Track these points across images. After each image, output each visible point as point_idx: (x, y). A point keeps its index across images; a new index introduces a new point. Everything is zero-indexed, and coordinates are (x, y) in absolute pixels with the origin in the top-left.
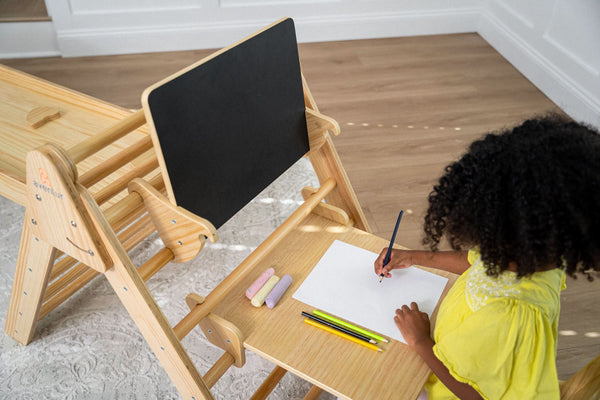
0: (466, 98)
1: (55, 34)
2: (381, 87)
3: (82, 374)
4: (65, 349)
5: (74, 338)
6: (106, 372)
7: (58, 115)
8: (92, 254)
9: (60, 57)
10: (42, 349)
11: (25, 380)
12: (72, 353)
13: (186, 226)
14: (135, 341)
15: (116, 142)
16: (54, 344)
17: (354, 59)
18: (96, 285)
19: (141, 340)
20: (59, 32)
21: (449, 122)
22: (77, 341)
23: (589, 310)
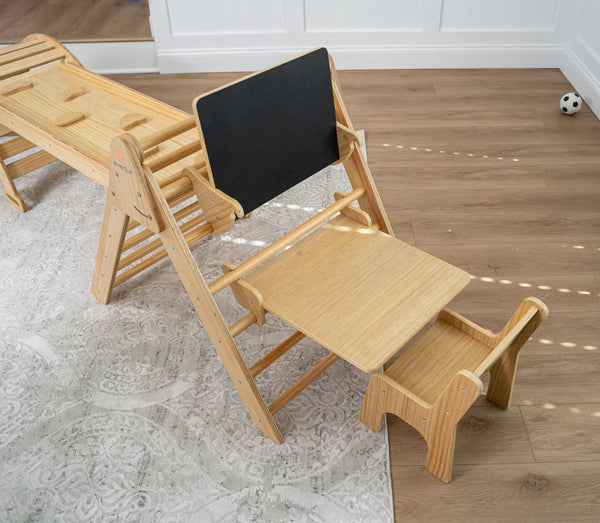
0: (529, 132)
1: (156, 53)
2: (449, 116)
3: (145, 330)
4: (134, 311)
5: (142, 303)
6: (164, 330)
7: (145, 121)
8: (151, 218)
9: (158, 73)
10: (117, 309)
11: (103, 329)
12: (139, 313)
13: (221, 204)
14: (189, 310)
15: (174, 138)
16: (126, 306)
17: (430, 88)
18: (165, 265)
19: (194, 310)
20: (159, 51)
21: (507, 153)
22: (144, 305)
23: (590, 327)
